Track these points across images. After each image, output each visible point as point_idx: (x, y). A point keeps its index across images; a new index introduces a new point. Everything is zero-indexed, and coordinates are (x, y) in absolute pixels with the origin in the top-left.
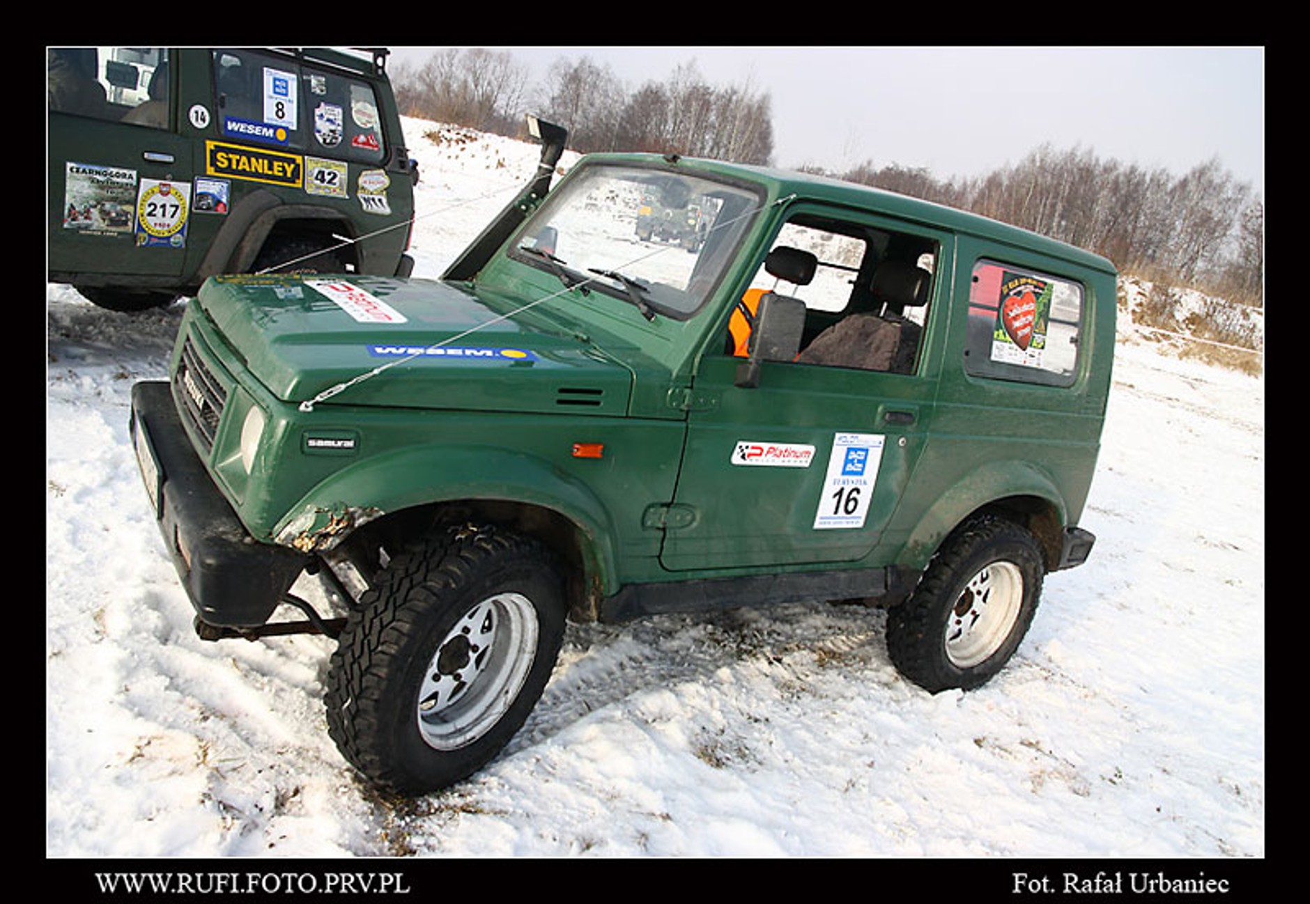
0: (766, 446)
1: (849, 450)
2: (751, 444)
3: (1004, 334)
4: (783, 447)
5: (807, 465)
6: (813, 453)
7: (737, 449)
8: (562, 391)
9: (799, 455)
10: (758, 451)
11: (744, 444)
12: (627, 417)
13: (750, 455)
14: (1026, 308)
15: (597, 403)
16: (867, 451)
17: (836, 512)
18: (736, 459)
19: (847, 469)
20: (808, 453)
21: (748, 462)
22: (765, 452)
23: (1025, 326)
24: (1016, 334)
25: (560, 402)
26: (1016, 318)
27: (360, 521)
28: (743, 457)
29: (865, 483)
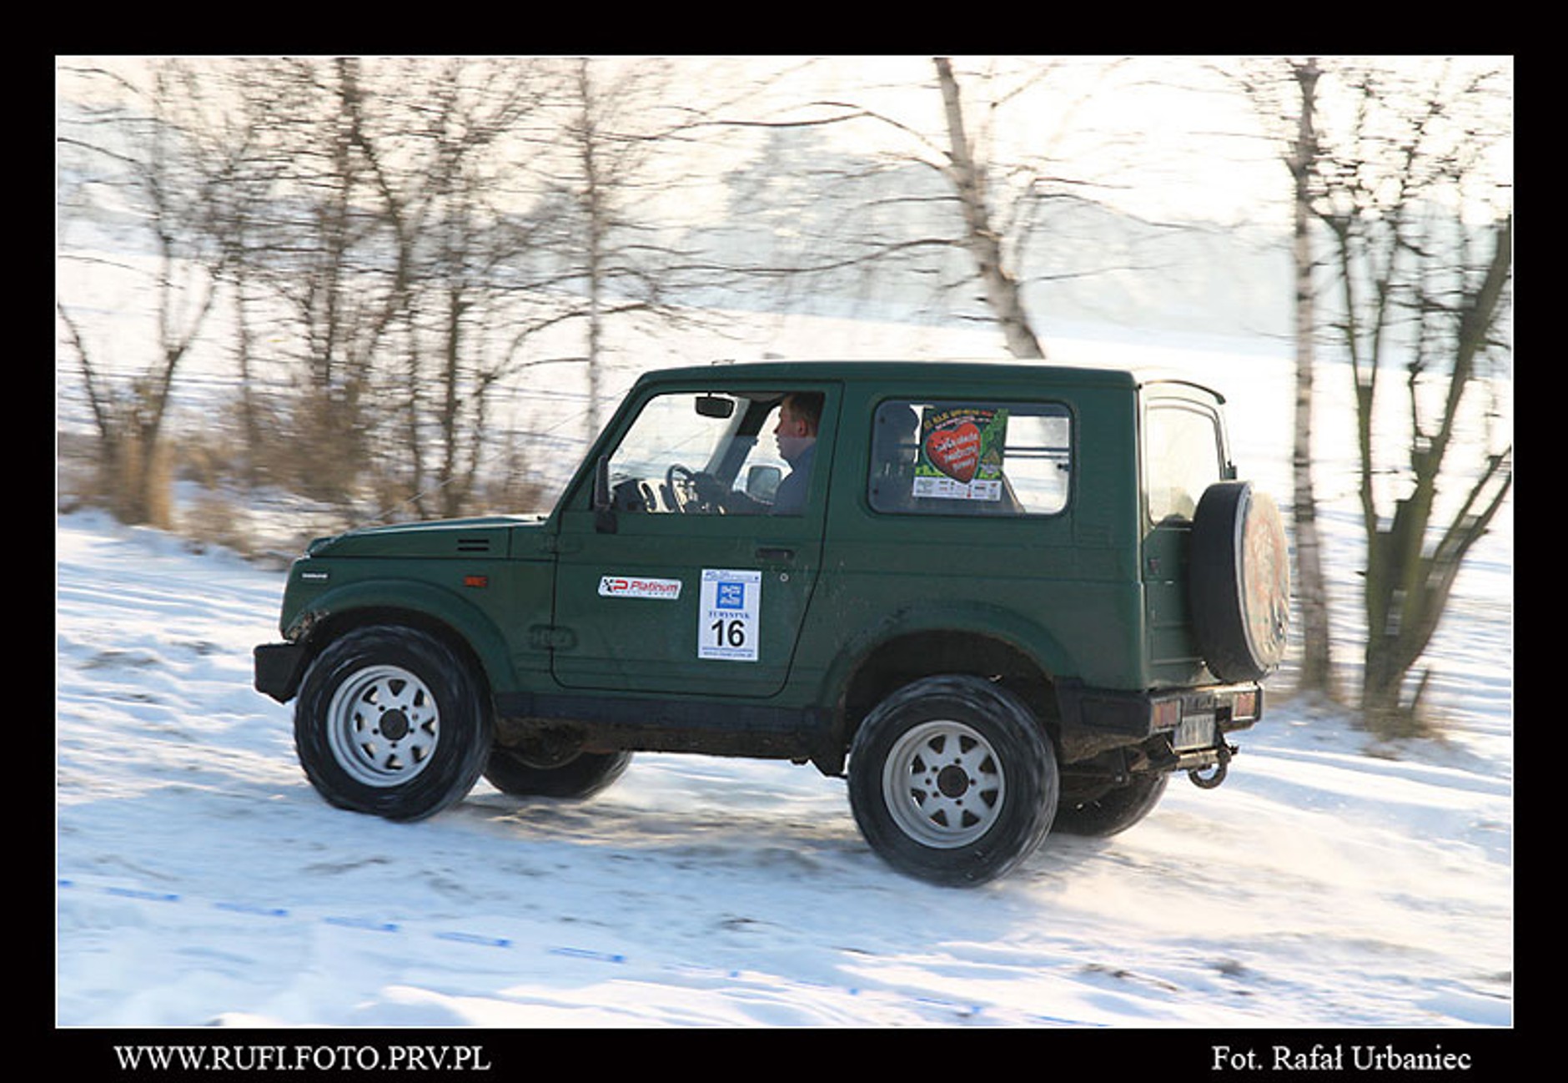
0: (630, 580)
1: (720, 585)
2: (615, 579)
3: (931, 469)
4: (647, 581)
5: (676, 597)
6: (679, 587)
7: (603, 583)
8: (461, 541)
9: (666, 589)
10: (623, 585)
11: (609, 579)
12: (509, 559)
13: (615, 588)
14: (963, 440)
15: (485, 549)
16: (742, 585)
17: (720, 643)
18: (603, 591)
19: (722, 602)
20: (676, 587)
21: (614, 593)
22: (630, 585)
23: (964, 459)
24: (952, 468)
25: (461, 549)
26: (948, 451)
27: (318, 618)
28: (609, 589)
29: (747, 616)
